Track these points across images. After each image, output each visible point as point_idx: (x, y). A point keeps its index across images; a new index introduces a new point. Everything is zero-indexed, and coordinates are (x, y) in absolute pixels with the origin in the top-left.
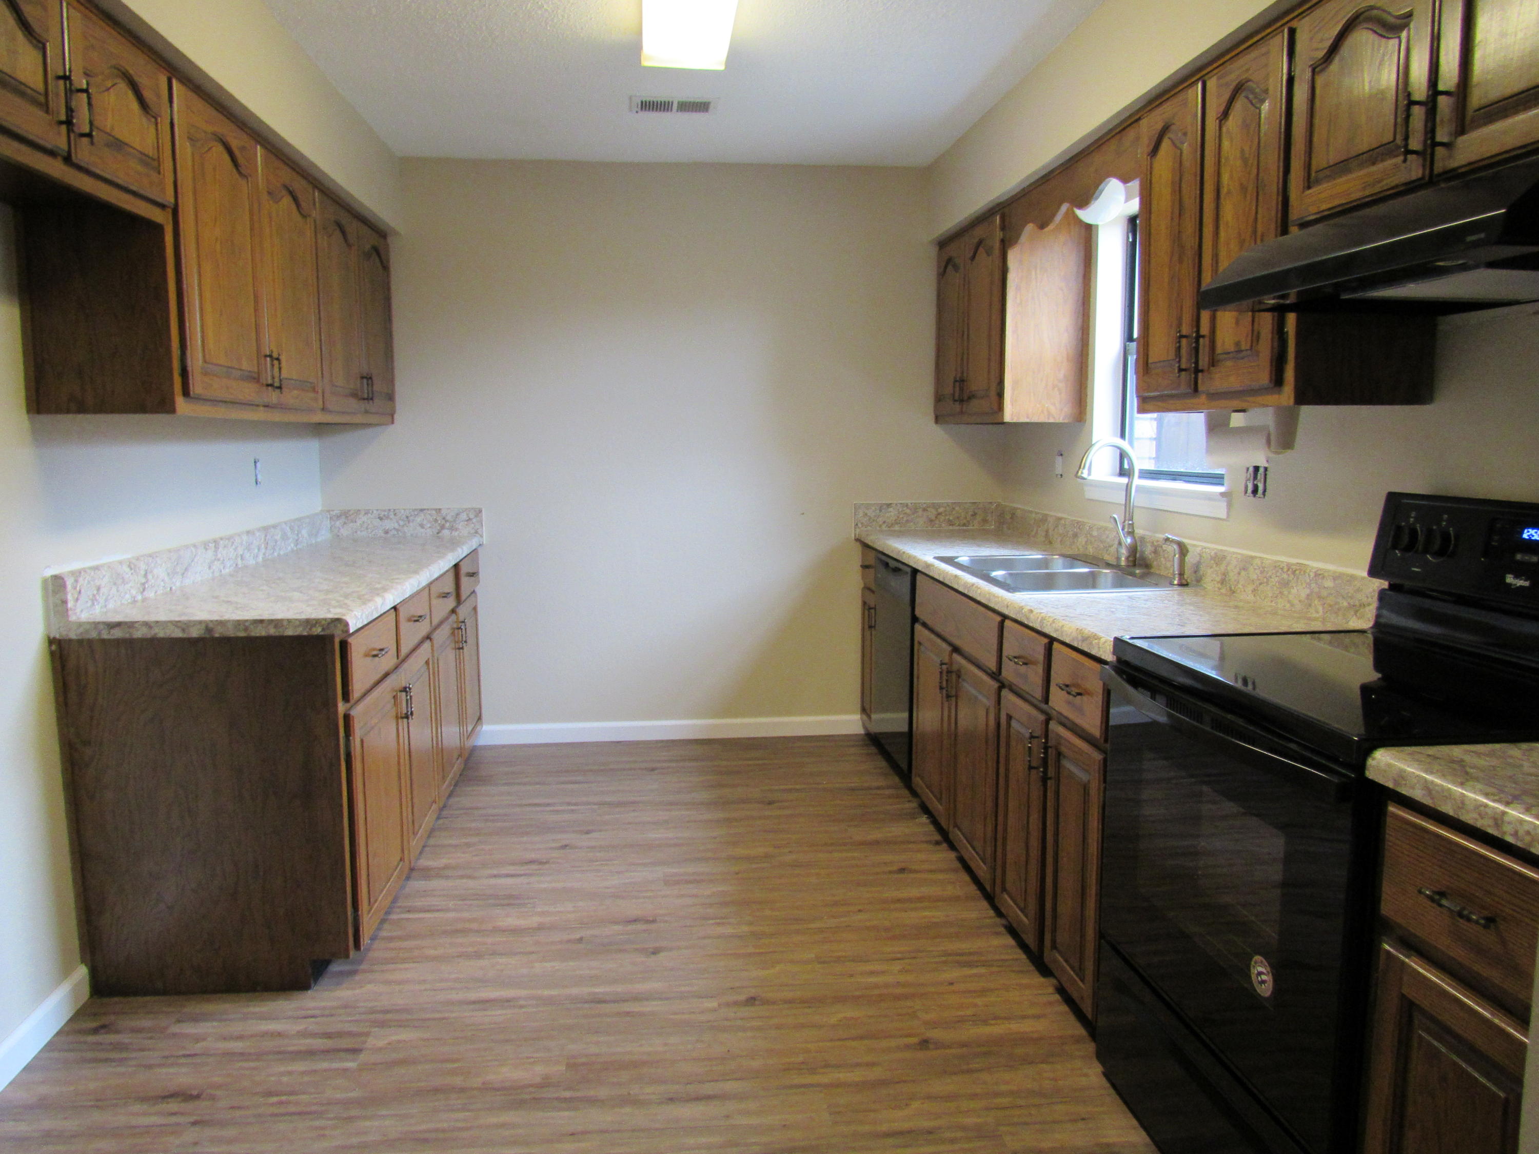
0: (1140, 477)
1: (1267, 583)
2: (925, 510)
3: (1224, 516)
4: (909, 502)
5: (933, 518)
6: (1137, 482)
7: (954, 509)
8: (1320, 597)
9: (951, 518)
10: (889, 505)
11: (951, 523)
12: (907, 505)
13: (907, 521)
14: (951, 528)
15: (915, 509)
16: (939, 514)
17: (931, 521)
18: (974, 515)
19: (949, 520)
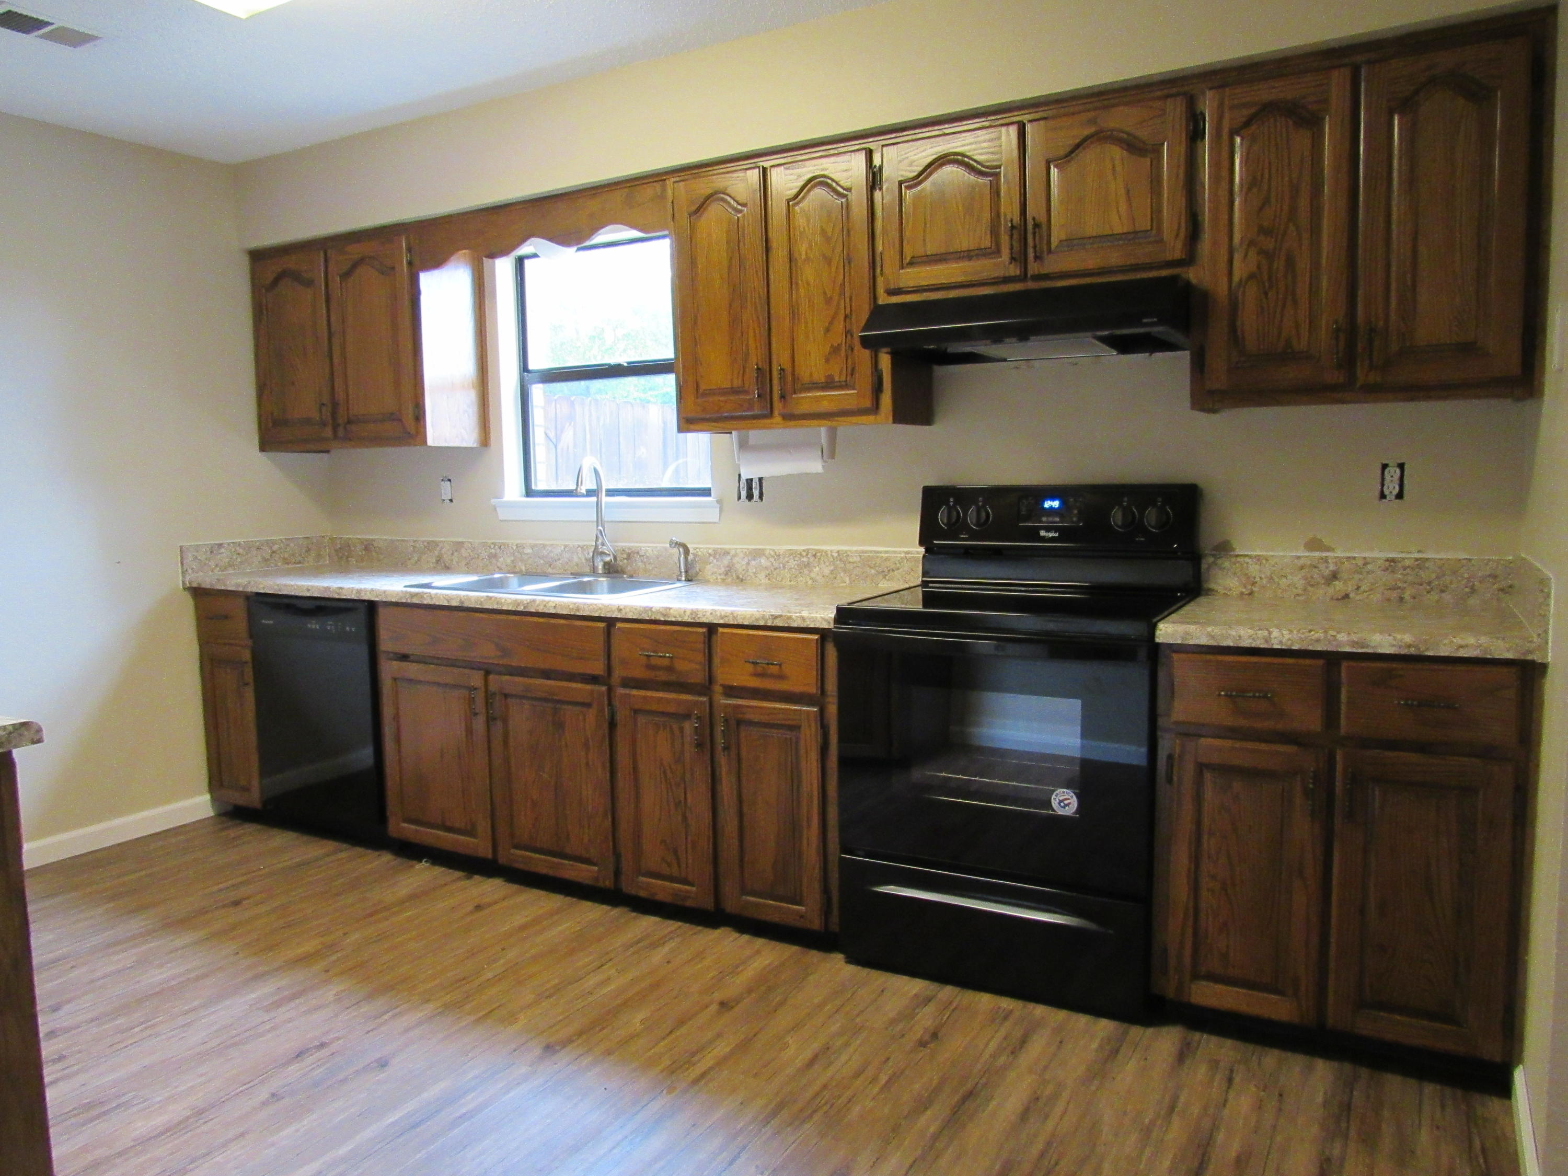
0: (607, 495)
1: (784, 567)
2: (259, 548)
3: (717, 520)
4: (242, 541)
5: (268, 557)
6: (605, 499)
7: (288, 545)
8: (845, 571)
9: (286, 556)
10: (220, 545)
11: (286, 562)
12: (239, 544)
13: (241, 563)
14: (286, 566)
15: (248, 547)
16: (274, 552)
17: (266, 560)
18: (308, 550)
19: (284, 559)
